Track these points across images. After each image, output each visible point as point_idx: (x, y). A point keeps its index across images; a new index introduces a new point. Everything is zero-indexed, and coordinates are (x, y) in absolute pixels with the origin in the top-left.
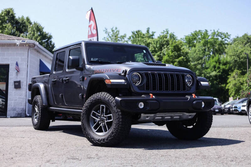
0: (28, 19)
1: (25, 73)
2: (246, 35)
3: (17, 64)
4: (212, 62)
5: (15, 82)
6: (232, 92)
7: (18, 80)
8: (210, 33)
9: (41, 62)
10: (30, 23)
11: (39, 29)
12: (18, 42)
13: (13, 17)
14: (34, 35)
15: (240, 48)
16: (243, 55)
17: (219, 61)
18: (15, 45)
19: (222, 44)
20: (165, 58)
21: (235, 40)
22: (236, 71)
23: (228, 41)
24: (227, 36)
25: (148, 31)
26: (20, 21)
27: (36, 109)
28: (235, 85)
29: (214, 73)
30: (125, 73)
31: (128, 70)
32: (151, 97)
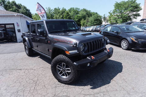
0: (21, 4)
1: (21, 26)
2: (84, 9)
3: (17, 23)
4: (76, 17)
5: (18, 30)
6: (82, 25)
7: (19, 29)
8: (75, 8)
9: (26, 21)
10: (22, 6)
11: (25, 8)
12: (16, 15)
13: (15, 4)
14: (24, 10)
15: (83, 12)
16: (84, 14)
17: (78, 16)
18: (14, 16)
19: (78, 11)
20: (64, 16)
21: (81, 10)
22: (83, 19)
23: (80, 10)
24: (79, 9)
25: (58, 8)
26: (18, 5)
27: (26, 47)
28: (83, 23)
29: (77, 20)
30: (76, 45)
31: (78, 43)
32: (93, 58)
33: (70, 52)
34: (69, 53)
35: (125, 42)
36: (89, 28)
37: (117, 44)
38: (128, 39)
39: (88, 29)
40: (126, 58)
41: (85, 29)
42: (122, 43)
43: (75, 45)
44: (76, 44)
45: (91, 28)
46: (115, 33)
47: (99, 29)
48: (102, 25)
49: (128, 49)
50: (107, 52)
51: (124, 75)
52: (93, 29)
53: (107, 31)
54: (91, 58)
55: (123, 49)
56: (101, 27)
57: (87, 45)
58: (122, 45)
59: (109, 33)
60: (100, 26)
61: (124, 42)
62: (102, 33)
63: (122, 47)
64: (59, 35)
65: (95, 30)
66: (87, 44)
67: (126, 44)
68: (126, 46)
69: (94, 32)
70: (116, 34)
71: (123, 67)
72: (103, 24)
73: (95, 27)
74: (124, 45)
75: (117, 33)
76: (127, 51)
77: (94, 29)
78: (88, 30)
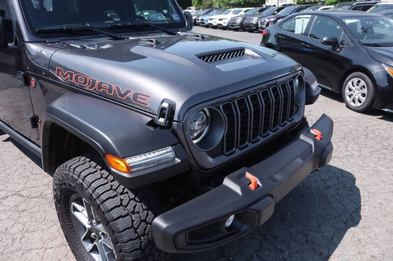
30: (170, 118)
31: (179, 106)
32: (252, 186)
33: (133, 161)
34: (129, 169)
35: (363, 83)
36: (221, 16)
37: (330, 89)
38: (375, 69)
39: (215, 18)
40: (365, 151)
41: (206, 18)
42: (350, 83)
43: (162, 120)
44: (168, 112)
45: (226, 17)
46: (326, 43)
47: (254, 20)
48: (268, 7)
49: (369, 110)
50: (312, 143)
51: (372, 235)
52: (233, 20)
53: (290, 34)
54: (245, 185)
55: (348, 106)
56: (265, 13)
57: (224, 116)
58: (347, 91)
59: (299, 41)
60: (261, 11)
61: (355, 80)
62: (272, 40)
63: (348, 99)
64: (83, 52)
65: (241, 24)
66: (227, 108)
67: (365, 91)
68: (363, 99)
69: (236, 30)
70: (328, 48)
71: (362, 193)
72: (267, 4)
73: (242, 13)
74: (357, 94)
75: (334, 43)
76: (365, 116)
77: (239, 21)
78: (215, 22)
